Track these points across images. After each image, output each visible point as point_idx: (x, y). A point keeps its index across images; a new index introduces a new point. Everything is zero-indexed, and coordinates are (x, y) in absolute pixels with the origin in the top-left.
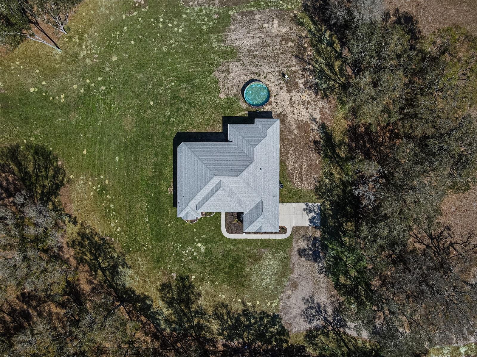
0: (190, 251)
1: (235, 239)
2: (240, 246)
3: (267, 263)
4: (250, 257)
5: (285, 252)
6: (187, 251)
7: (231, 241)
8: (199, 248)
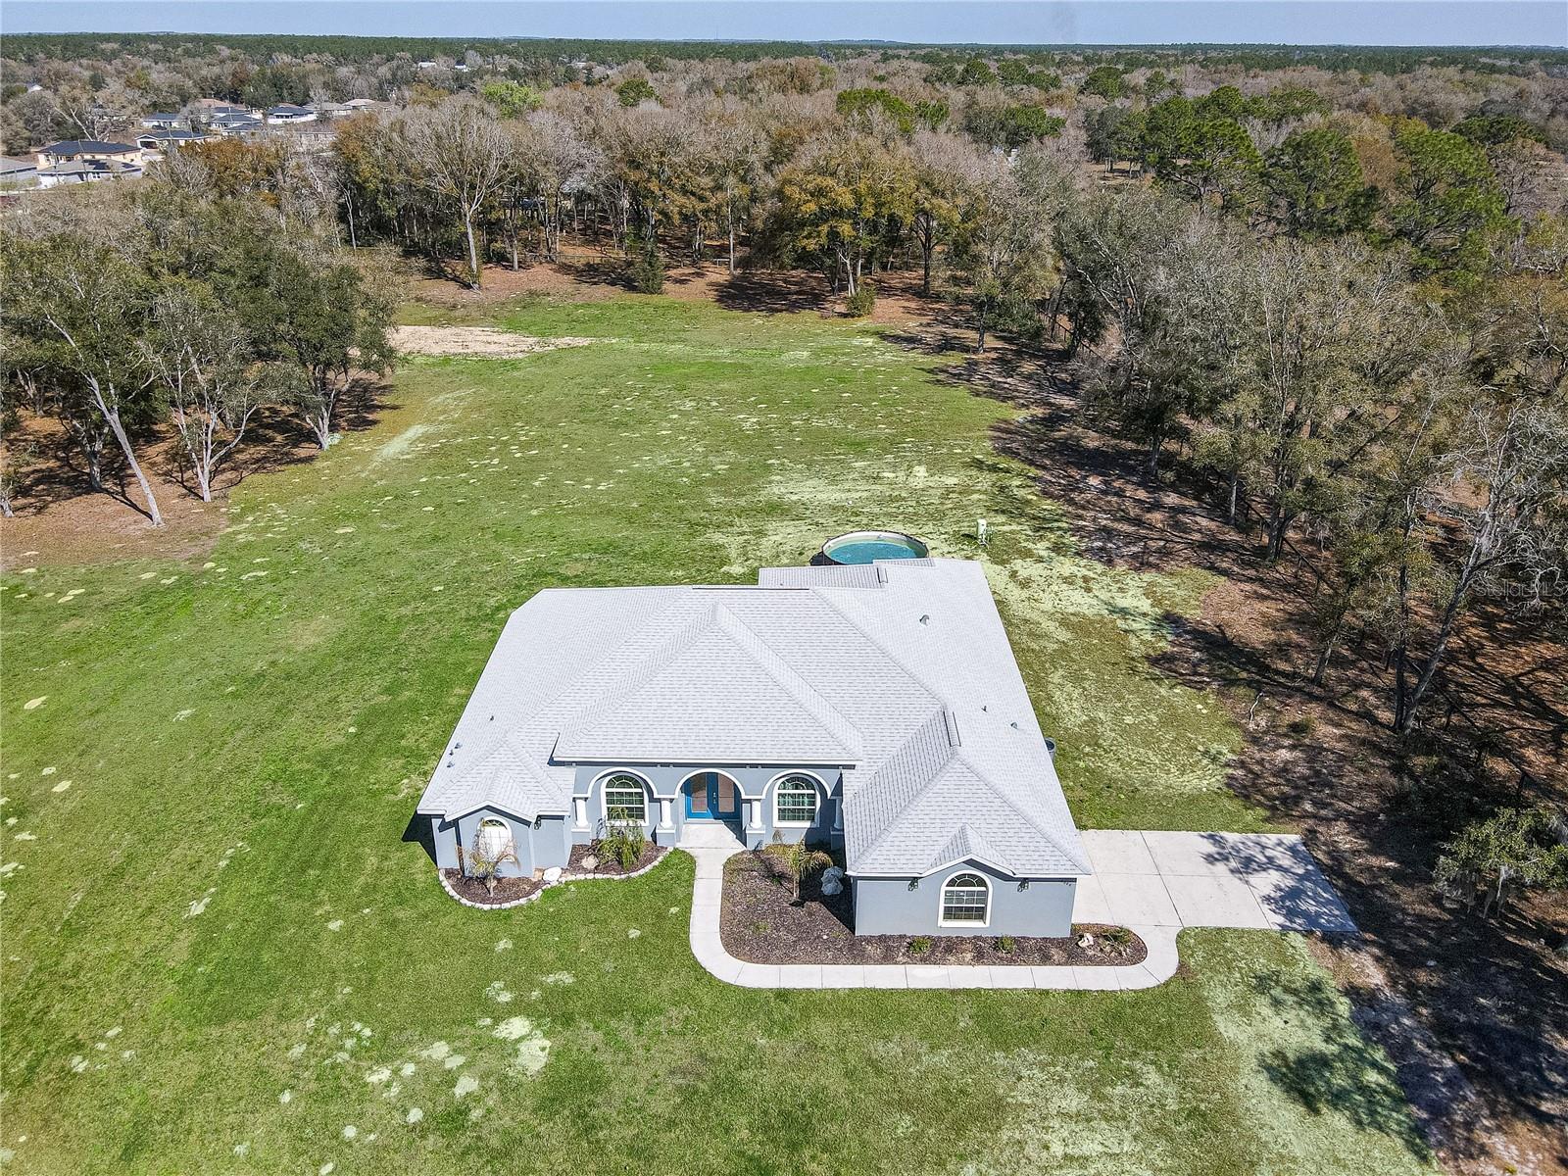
0: (427, 1070)
1: (782, 995)
2: (823, 1030)
3: (1057, 1149)
4: (905, 1105)
5: (1171, 1069)
6: (409, 1069)
7: (750, 1000)
8: (510, 1048)
